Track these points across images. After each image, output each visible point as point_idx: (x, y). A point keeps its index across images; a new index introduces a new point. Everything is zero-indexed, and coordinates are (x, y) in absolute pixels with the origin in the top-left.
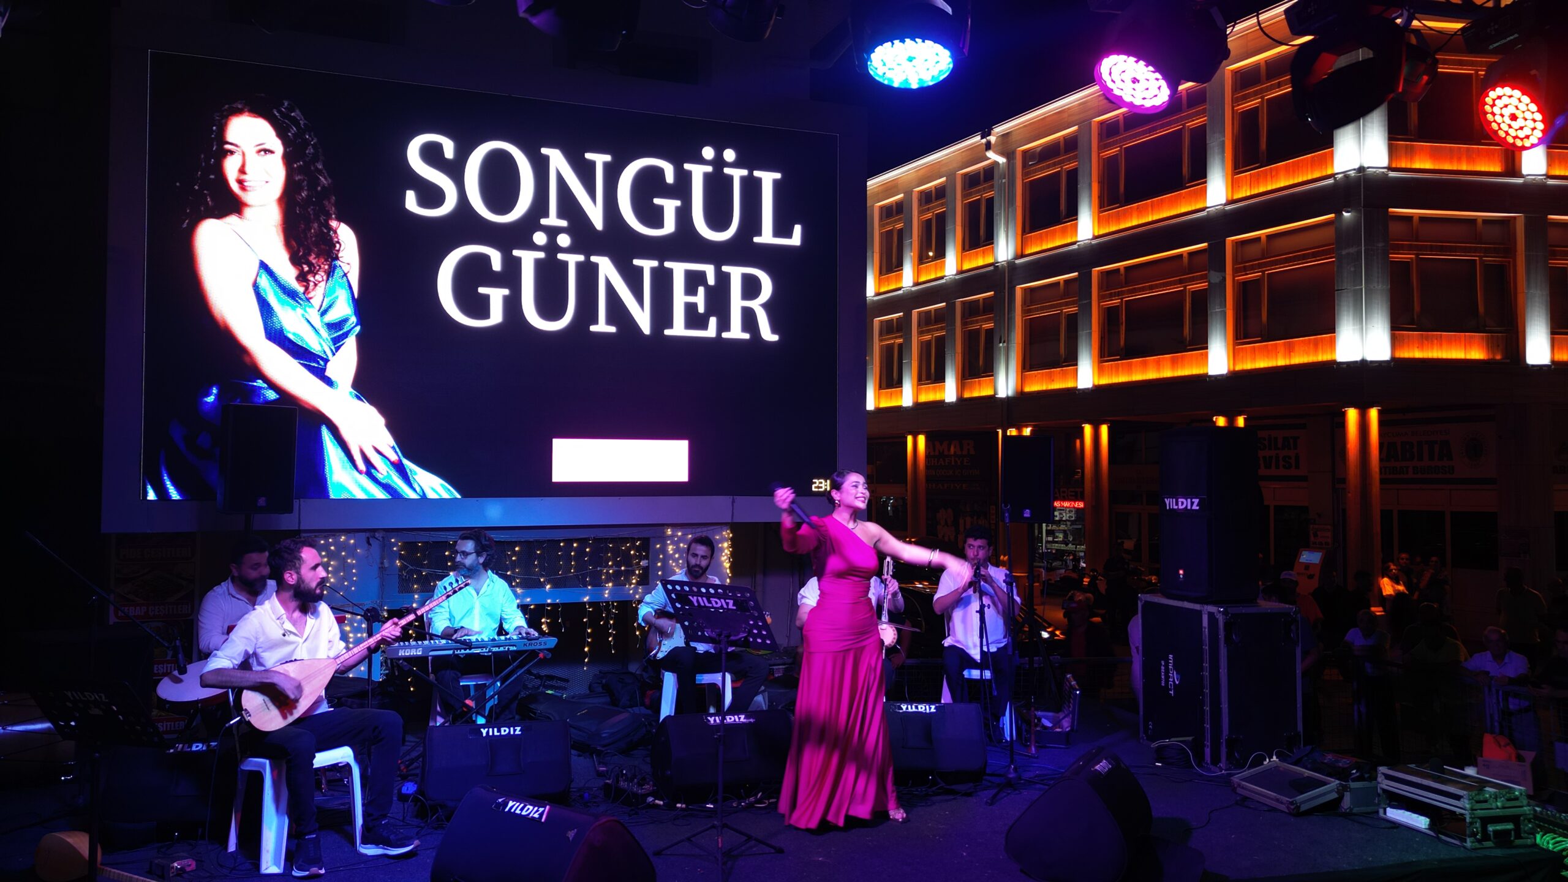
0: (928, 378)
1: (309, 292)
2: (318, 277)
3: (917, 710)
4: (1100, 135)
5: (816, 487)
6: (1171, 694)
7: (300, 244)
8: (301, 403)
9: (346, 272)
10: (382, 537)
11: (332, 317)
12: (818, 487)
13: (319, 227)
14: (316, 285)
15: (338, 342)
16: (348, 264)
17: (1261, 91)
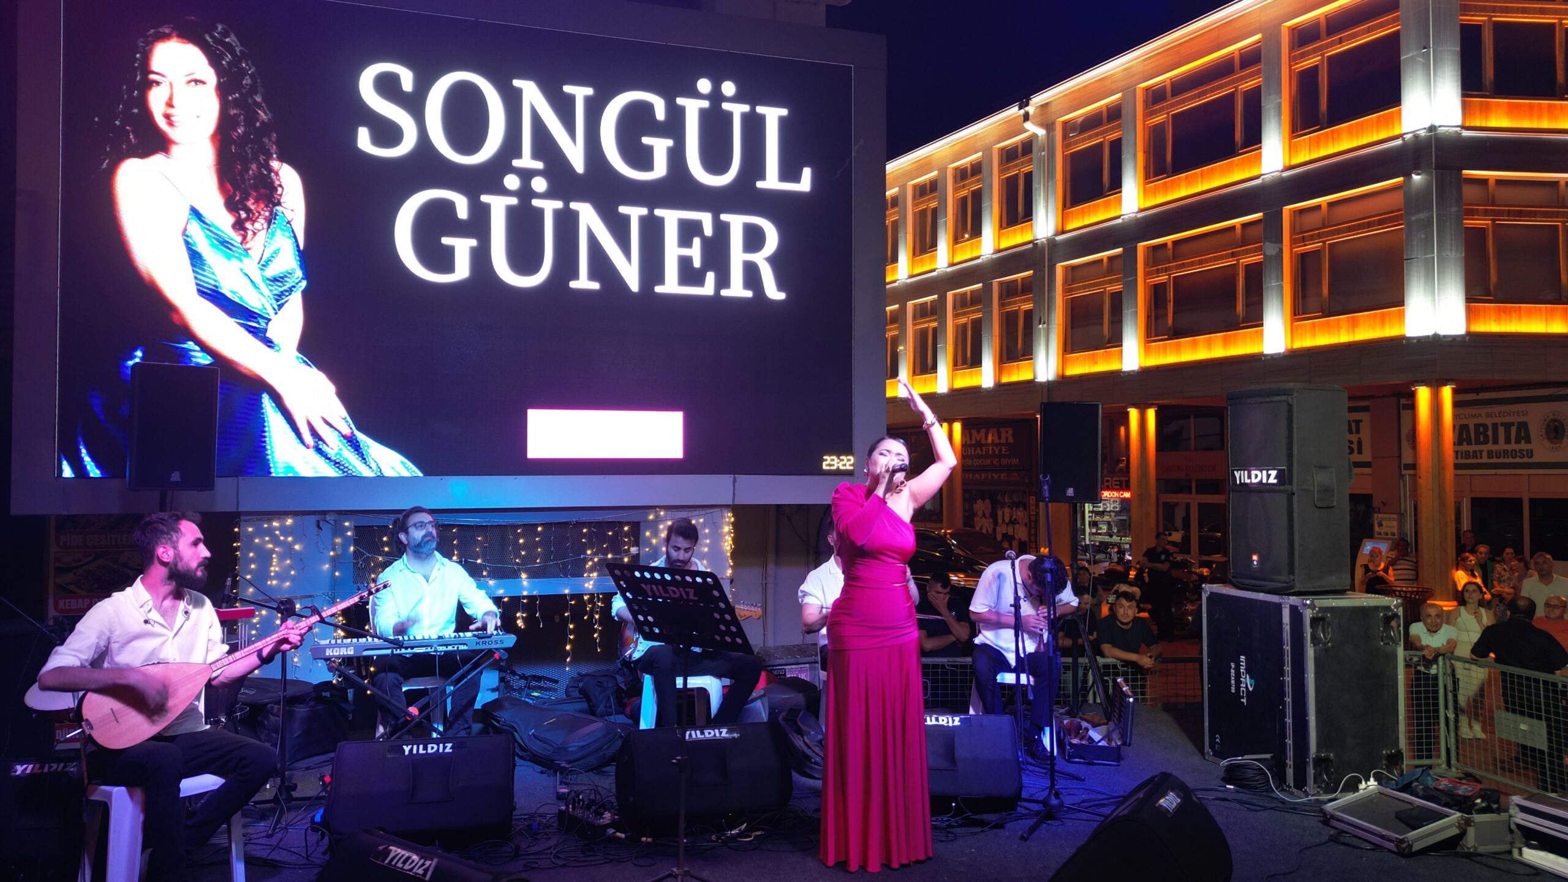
0: (964, 362)
1: (247, 243)
2: (257, 225)
3: (937, 723)
4: (1146, 102)
5: (827, 465)
6: (1243, 703)
7: (236, 187)
8: (239, 368)
9: (290, 220)
10: (334, 520)
11: (273, 271)
12: (830, 465)
13: (259, 168)
14: (255, 234)
15: (280, 299)
16: (292, 210)
17: (1321, 48)
